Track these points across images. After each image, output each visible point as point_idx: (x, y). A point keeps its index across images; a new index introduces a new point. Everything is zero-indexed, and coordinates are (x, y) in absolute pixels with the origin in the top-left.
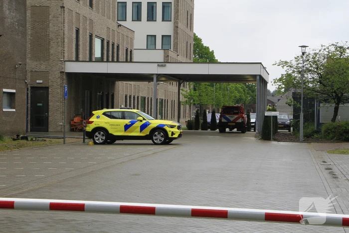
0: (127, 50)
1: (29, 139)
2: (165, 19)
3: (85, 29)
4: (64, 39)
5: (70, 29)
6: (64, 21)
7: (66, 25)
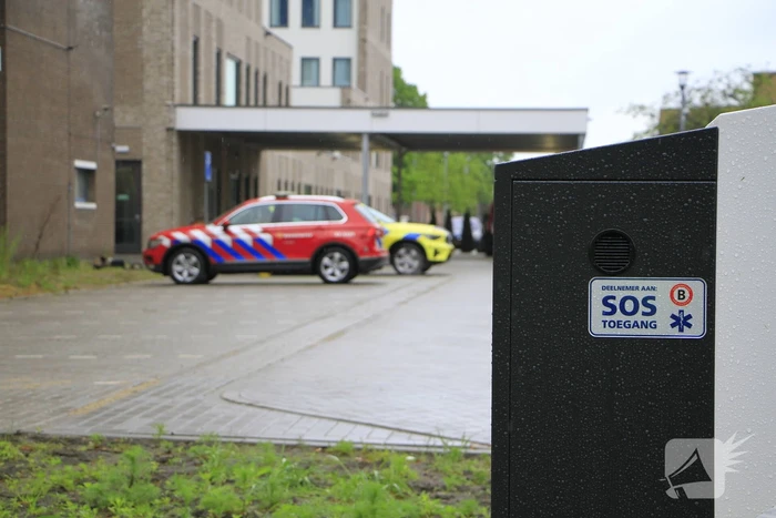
0: (280, 85)
1: (127, 266)
2: (339, 23)
3: (209, 39)
4: (173, 58)
5: (184, 39)
6: (173, 21)
7: (177, 29)
